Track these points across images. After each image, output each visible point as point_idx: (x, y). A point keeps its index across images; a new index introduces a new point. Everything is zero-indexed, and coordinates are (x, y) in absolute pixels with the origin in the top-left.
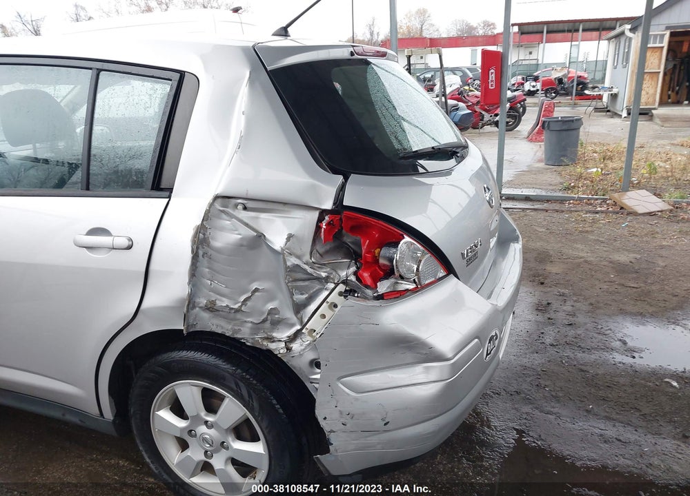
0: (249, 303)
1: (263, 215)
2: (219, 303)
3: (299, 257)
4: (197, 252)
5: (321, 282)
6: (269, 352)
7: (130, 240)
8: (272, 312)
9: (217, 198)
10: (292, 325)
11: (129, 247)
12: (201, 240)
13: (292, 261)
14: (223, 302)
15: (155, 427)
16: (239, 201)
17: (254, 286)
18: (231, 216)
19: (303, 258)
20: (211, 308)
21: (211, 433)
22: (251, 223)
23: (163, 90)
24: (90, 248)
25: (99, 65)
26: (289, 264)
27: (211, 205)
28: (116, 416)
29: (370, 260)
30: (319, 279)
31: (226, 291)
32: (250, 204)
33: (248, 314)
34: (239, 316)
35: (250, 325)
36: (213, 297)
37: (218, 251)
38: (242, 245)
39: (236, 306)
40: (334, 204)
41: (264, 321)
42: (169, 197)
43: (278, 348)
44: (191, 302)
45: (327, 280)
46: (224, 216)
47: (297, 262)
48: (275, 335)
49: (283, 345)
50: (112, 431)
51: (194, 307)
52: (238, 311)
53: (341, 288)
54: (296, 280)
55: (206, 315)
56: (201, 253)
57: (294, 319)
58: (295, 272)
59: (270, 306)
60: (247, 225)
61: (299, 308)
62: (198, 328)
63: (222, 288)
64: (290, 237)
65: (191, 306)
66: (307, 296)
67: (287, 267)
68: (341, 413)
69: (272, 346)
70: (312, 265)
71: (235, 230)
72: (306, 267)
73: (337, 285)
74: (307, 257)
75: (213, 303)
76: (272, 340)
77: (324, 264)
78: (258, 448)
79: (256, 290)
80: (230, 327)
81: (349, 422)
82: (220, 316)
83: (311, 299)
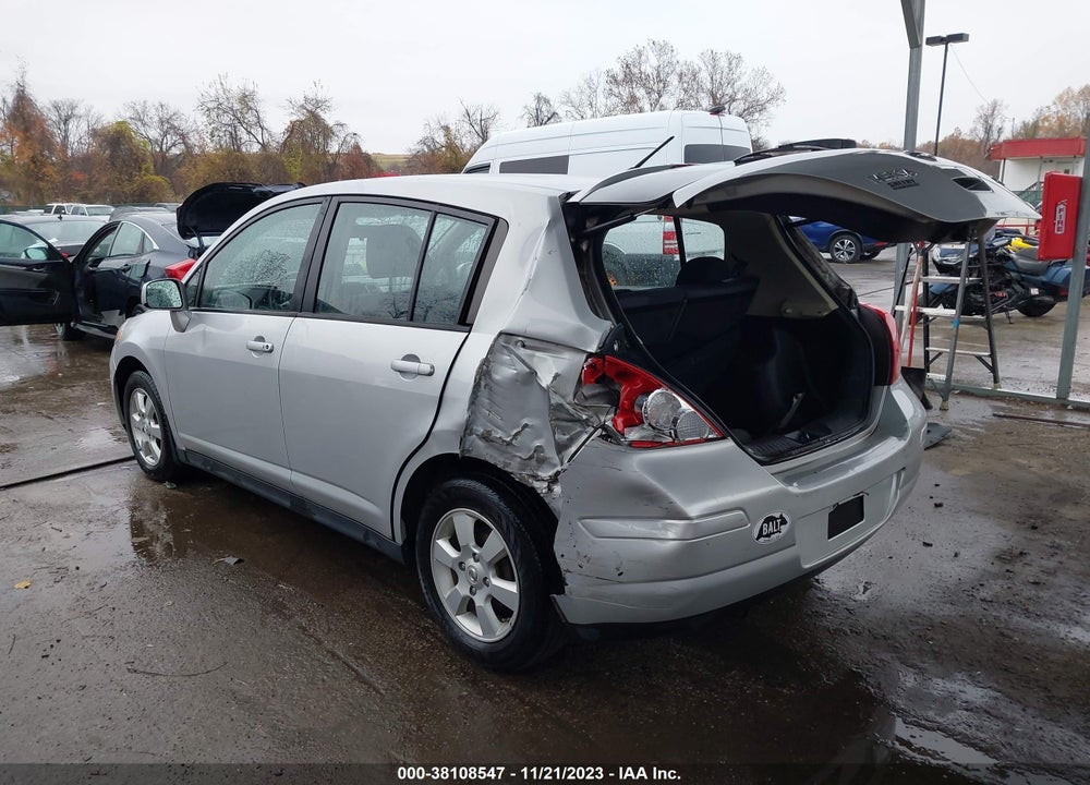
0: (519, 438)
1: (538, 354)
2: (494, 435)
3: (563, 397)
4: (479, 382)
5: (581, 425)
6: (533, 489)
7: (432, 367)
8: (538, 449)
9: (501, 334)
10: (555, 466)
11: (431, 374)
12: (484, 371)
13: (556, 399)
14: (498, 434)
15: (435, 556)
16: (520, 339)
17: (525, 421)
18: (511, 352)
19: (567, 398)
20: (486, 437)
21: (476, 566)
22: (527, 360)
23: (480, 234)
24: (402, 372)
25: (437, 208)
26: (553, 402)
27: (496, 340)
28: (404, 542)
29: (626, 407)
30: (579, 421)
31: (500, 422)
32: (528, 342)
33: (518, 449)
34: (510, 449)
35: (519, 459)
36: (490, 427)
37: (497, 383)
38: (517, 381)
39: (508, 439)
40: (599, 348)
41: (531, 458)
42: (469, 332)
43: (541, 487)
44: (468, 428)
45: (586, 423)
46: (505, 351)
47: (561, 401)
48: (540, 473)
49: (546, 485)
50: (399, 557)
51: (471, 434)
52: (509, 444)
53: (599, 431)
54: (557, 419)
55: (481, 443)
56: (483, 383)
57: (556, 459)
58: (559, 411)
59: (537, 443)
60: (523, 361)
61: (561, 448)
62: (473, 455)
63: (498, 420)
64: (556, 376)
65: (468, 431)
66: (568, 437)
67: (551, 405)
68: (578, 554)
69: (537, 485)
70: (575, 406)
71: (511, 365)
72: (568, 406)
73: (596, 429)
74: (570, 398)
75: (489, 433)
76: (536, 477)
77: (586, 407)
78: (512, 587)
79: (526, 426)
80: (502, 459)
81: (585, 564)
82: (494, 447)
83: (572, 440)
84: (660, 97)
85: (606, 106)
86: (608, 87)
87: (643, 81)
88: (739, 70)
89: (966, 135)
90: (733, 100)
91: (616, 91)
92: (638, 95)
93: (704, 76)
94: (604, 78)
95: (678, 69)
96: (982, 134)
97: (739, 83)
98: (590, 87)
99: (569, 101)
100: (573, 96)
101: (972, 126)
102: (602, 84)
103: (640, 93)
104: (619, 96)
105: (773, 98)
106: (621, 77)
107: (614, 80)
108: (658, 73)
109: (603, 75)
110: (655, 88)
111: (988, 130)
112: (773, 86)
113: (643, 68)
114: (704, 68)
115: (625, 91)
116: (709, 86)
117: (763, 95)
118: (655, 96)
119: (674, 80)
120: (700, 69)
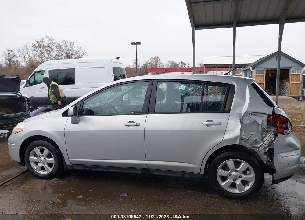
0: (250, 138)
1: (255, 116)
2: (244, 138)
5: (268, 132)
6: (253, 150)
7: (221, 123)
8: (256, 140)
9: (246, 112)
10: (260, 143)
11: (220, 125)
12: (242, 122)
13: (263, 127)
15: (218, 174)
16: (250, 113)
17: (252, 133)
18: (248, 116)
19: (265, 126)
20: (242, 139)
21: (237, 174)
22: (253, 118)
27: (244, 114)
28: (204, 173)
31: (246, 134)
32: (253, 114)
33: (250, 140)
34: (247, 141)
35: (250, 143)
36: (243, 136)
37: (245, 124)
38: (250, 123)
39: (247, 139)
40: (272, 113)
41: (253, 142)
43: (256, 149)
45: (270, 131)
48: (256, 146)
54: (263, 131)
55: (241, 141)
57: (261, 141)
58: (263, 129)
59: (256, 138)
61: (263, 138)
62: (240, 144)
64: (262, 121)
68: (278, 162)
70: (267, 128)
72: (265, 128)
73: (272, 132)
76: (254, 147)
77: (269, 128)
78: (252, 176)
79: (252, 134)
80: (245, 144)
81: (280, 164)
82: (243, 141)
83: (265, 136)
84: (50, 52)
85: (33, 54)
86: (33, 48)
87: (45, 47)
88: (73, 46)
89: (131, 67)
90: (72, 54)
91: (36, 49)
92: (43, 51)
93: (63, 47)
94: (31, 46)
95: (55, 45)
96: (135, 66)
97: (74, 50)
98: (27, 48)
99: (20, 51)
100: (21, 50)
101: (133, 64)
102: (31, 47)
103: (44, 51)
104: (37, 51)
105: (84, 54)
106: (37, 46)
107: (35, 46)
108: (49, 46)
109: (31, 45)
110: (48, 50)
111: (136, 66)
112: (84, 51)
113: (44, 44)
114: (63, 45)
115: (39, 50)
116: (65, 50)
117: (81, 54)
118: (49, 52)
119: (54, 48)
120: (62, 45)
